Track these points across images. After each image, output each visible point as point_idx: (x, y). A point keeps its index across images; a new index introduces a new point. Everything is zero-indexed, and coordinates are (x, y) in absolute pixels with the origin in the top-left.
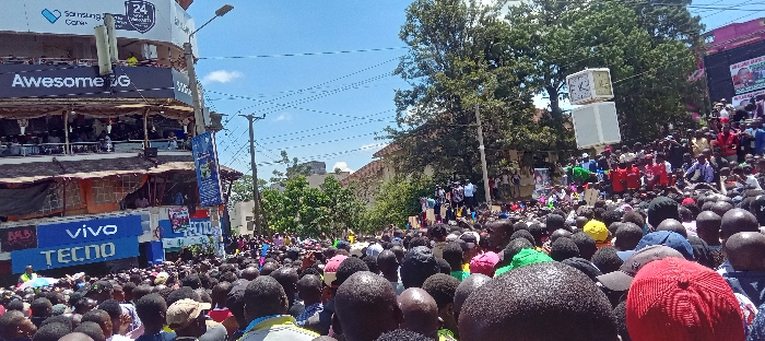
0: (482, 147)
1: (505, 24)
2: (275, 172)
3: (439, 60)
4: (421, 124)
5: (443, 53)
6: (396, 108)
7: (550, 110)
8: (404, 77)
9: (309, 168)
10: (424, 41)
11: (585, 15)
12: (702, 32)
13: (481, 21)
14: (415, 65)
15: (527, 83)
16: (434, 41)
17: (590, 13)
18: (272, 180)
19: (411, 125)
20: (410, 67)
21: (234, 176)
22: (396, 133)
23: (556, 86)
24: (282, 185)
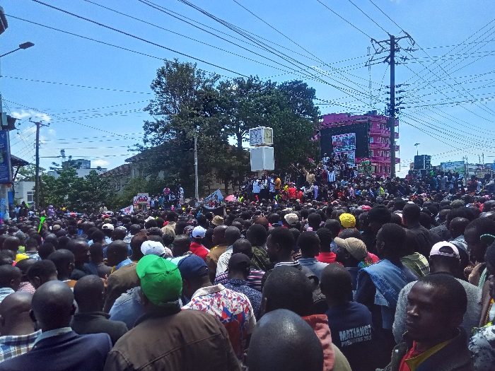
0: (196, 163)
1: (217, 91)
2: (54, 163)
3: (174, 107)
4: (159, 145)
5: (177, 102)
6: (144, 132)
7: (237, 146)
8: (151, 113)
9: (80, 164)
10: (166, 92)
11: (261, 95)
12: (319, 115)
13: (203, 87)
14: (160, 107)
15: (225, 129)
16: (173, 95)
17: (264, 94)
18: (51, 168)
19: (153, 144)
20: (156, 108)
21: (21, 163)
22: (142, 148)
23: (241, 133)
24: (58, 173)
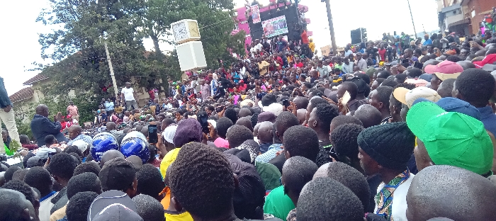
4: (62, 59)
6: (41, 46)
7: (154, 50)
14: (54, 14)
19: (55, 59)
20: (49, 16)
23: (157, 34)
